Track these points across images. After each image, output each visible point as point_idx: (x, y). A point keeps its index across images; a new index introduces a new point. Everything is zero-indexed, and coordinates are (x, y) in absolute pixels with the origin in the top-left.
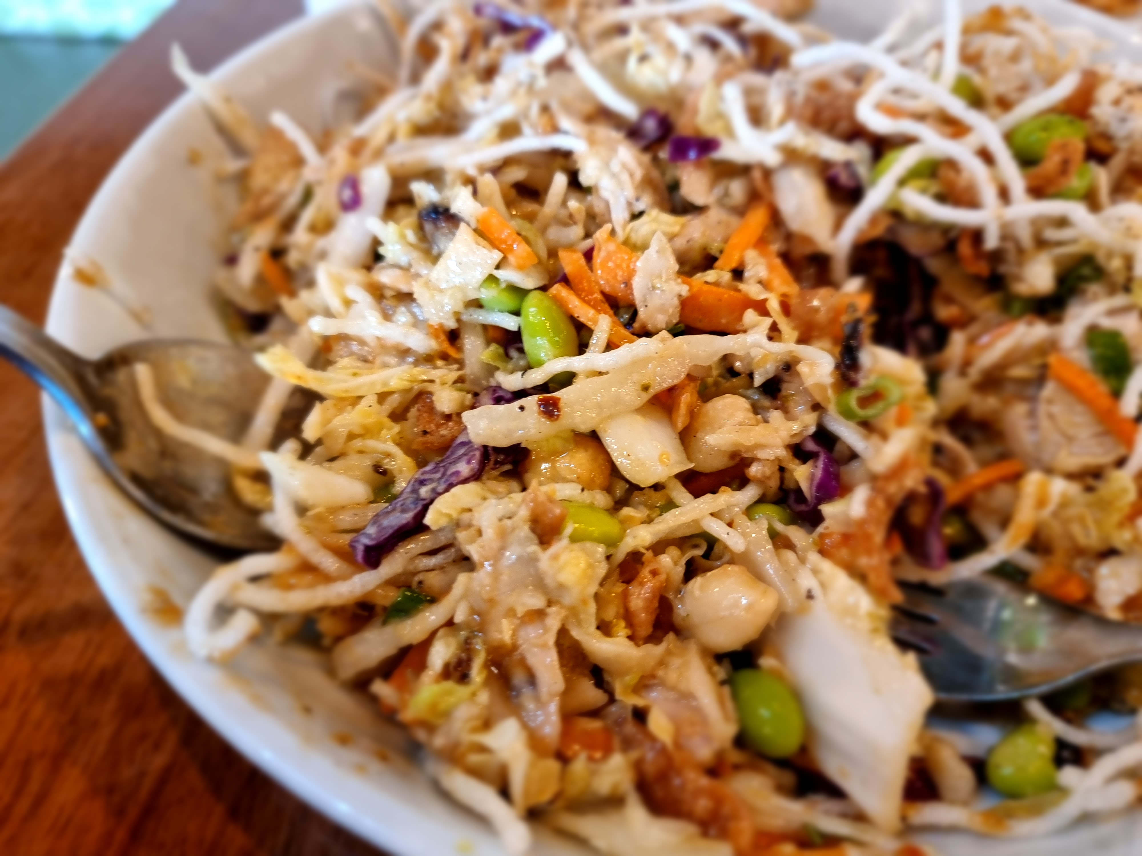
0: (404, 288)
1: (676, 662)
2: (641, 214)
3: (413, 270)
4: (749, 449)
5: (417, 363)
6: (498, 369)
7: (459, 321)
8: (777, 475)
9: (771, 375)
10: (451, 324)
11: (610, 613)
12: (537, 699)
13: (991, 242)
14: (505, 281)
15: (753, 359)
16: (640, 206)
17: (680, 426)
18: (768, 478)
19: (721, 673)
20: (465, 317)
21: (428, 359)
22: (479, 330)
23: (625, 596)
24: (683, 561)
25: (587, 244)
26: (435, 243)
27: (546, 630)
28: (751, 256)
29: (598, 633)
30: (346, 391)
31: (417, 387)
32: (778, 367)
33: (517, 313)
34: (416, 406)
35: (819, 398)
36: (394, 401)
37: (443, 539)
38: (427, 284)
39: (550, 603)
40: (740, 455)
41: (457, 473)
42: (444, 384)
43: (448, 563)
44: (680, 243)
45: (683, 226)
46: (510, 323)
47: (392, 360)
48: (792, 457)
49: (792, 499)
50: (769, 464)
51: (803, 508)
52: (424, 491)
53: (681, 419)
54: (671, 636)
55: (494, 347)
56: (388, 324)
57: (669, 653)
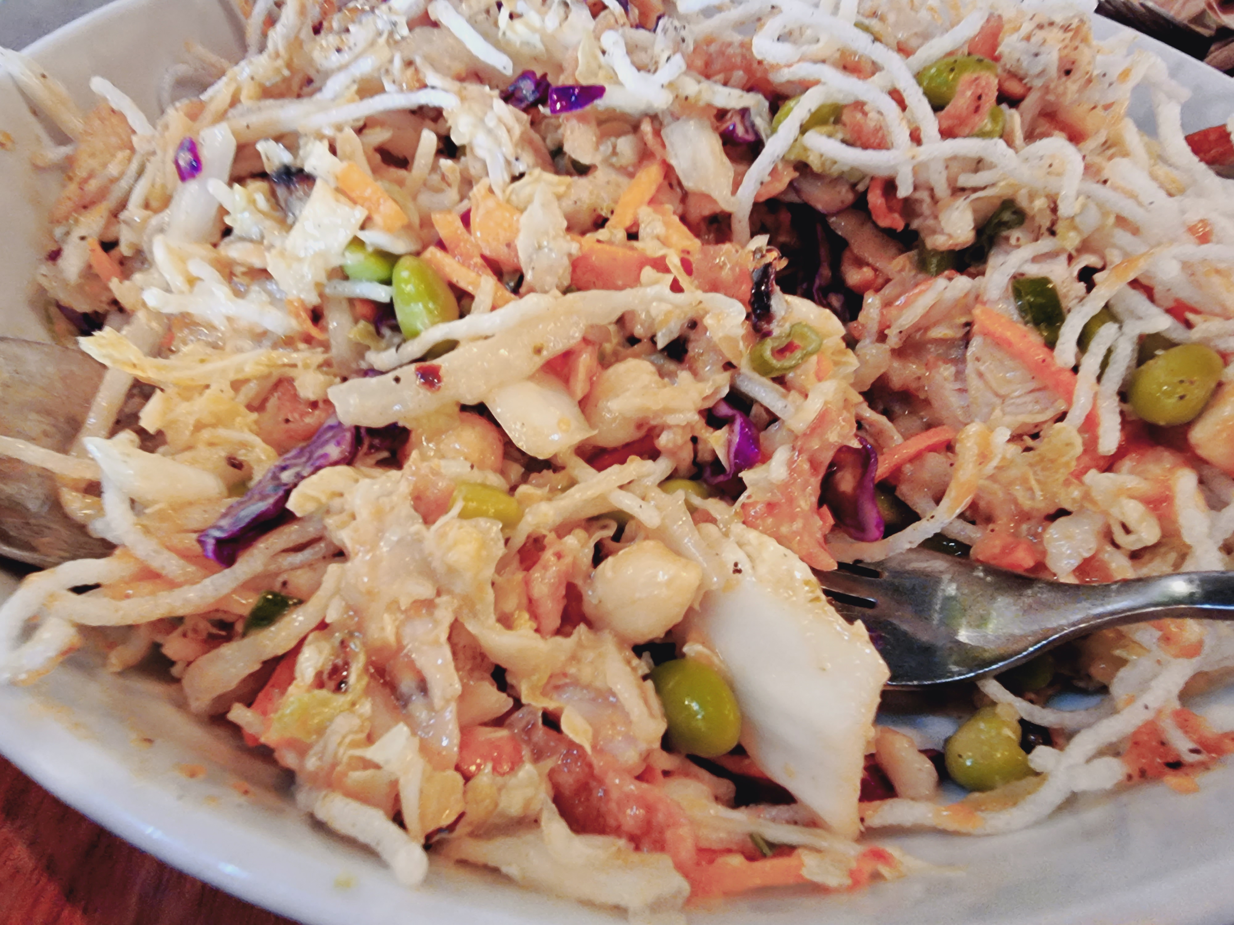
0: (258, 263)
1: (589, 655)
2: (522, 175)
3: (266, 242)
4: (656, 414)
5: (275, 346)
6: (368, 348)
7: (321, 295)
8: (690, 446)
9: (675, 335)
10: (313, 299)
11: (511, 604)
12: (430, 707)
13: (904, 191)
14: (372, 244)
15: (654, 319)
16: (520, 167)
17: (580, 395)
18: (681, 448)
19: (643, 666)
20: (328, 291)
21: (288, 342)
22: (345, 305)
23: (527, 583)
24: (592, 544)
25: (464, 206)
26: (290, 211)
27: (436, 623)
28: (645, 214)
29: (499, 626)
30: (193, 379)
31: (276, 374)
32: (682, 326)
33: (388, 282)
34: (276, 395)
35: (730, 356)
36: (250, 390)
37: (311, 531)
38: (282, 254)
39: (439, 594)
40: (647, 423)
41: (325, 456)
42: (306, 366)
43: (317, 560)
44: (567, 204)
45: (569, 187)
46: (381, 294)
47: (247, 344)
48: (705, 425)
49: (707, 473)
50: (680, 431)
51: (721, 478)
52: (286, 476)
53: (580, 387)
54: (582, 628)
55: (362, 324)
56: (240, 301)
57: (580, 645)
